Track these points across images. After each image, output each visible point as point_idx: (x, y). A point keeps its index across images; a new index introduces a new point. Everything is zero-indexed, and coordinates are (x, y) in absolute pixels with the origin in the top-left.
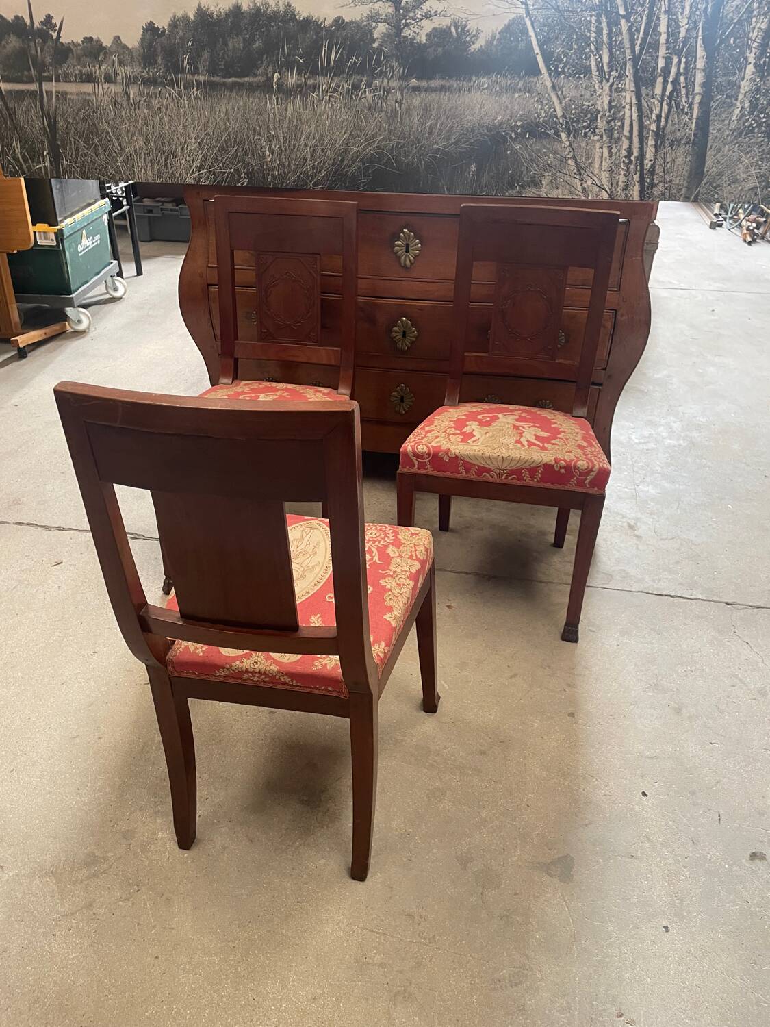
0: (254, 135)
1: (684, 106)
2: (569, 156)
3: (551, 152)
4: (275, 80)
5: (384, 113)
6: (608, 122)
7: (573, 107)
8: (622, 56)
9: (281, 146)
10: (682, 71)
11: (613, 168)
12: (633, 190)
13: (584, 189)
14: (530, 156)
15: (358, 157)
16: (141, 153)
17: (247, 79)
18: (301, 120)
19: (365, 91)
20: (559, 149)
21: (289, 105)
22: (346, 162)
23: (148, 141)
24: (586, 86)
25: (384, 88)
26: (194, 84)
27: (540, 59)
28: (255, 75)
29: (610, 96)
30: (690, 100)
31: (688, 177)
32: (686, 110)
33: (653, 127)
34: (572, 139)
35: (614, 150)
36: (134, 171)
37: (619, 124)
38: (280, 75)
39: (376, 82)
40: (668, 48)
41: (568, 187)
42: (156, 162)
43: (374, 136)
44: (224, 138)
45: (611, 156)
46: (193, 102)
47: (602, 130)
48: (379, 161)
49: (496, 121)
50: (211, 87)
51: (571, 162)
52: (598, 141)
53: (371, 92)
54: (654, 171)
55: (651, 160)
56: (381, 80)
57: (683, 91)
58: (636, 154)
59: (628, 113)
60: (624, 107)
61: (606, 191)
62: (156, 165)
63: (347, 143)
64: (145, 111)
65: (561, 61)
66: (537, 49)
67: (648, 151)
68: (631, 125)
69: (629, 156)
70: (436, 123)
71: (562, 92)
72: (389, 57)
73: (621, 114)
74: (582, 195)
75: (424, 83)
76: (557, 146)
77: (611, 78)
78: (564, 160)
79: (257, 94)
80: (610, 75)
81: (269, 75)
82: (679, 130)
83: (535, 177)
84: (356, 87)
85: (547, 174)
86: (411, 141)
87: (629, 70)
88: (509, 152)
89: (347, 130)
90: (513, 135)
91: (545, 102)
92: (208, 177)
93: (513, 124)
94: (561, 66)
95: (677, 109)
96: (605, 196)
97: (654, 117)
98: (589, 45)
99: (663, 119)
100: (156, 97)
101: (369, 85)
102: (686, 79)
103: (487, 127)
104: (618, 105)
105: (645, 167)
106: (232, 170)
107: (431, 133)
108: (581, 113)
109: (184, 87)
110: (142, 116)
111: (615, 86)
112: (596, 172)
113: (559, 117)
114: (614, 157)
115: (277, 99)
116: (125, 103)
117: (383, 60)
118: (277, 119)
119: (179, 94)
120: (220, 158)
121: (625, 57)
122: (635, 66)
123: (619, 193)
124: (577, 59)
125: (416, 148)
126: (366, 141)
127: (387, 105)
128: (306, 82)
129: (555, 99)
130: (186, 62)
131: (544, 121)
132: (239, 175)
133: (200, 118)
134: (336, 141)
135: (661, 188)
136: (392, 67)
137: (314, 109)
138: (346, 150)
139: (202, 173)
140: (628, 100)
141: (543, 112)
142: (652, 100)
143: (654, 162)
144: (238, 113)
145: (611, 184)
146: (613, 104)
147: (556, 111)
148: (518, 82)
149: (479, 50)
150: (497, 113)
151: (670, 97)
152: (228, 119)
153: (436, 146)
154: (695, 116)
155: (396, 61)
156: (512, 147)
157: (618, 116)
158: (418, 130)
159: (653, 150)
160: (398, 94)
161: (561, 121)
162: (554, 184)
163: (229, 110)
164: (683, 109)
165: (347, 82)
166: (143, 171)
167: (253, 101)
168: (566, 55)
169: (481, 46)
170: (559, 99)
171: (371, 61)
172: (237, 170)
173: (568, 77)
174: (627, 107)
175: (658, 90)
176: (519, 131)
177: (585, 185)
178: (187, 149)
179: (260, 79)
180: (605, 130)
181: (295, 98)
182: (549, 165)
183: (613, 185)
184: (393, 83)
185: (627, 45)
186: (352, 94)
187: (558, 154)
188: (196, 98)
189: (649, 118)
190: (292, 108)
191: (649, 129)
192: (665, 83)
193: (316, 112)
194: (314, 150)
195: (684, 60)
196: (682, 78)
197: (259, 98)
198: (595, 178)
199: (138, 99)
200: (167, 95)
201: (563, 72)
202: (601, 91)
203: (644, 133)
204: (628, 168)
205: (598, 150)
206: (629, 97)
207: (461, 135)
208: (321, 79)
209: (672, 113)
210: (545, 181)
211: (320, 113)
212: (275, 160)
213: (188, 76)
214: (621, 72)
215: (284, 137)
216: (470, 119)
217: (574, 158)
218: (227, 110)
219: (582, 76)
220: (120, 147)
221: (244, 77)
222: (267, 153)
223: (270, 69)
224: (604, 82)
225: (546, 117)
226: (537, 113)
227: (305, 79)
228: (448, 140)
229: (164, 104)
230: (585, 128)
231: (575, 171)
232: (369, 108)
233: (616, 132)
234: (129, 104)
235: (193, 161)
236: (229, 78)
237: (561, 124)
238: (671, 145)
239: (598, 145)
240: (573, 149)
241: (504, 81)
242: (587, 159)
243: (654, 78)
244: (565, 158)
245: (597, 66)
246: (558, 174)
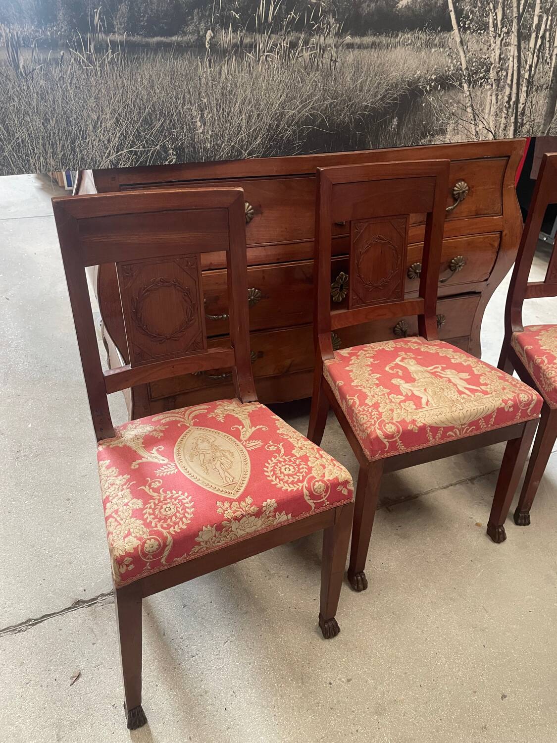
0: (183, 105)
1: (547, 57)
2: (468, 105)
3: (455, 102)
4: (208, 38)
5: (319, 72)
6: (497, 73)
7: (474, 60)
8: (510, 14)
9: (214, 115)
10: (548, 27)
11: (498, 112)
12: (509, 130)
13: (477, 132)
14: (440, 107)
15: (293, 120)
16: (38, 137)
17: (174, 38)
18: (235, 84)
19: (302, 49)
20: (462, 99)
21: (223, 68)
22: (282, 126)
23: (47, 120)
24: (485, 41)
25: (320, 46)
26: (107, 45)
27: (453, 15)
28: (185, 34)
29: (500, 50)
30: (551, 52)
31: (545, 116)
32: (548, 61)
33: (527, 76)
34: (471, 89)
35: (500, 97)
36: (28, 161)
37: (505, 74)
38: (213, 32)
39: (314, 40)
40: (541, 8)
41: (465, 131)
42: (59, 146)
43: (310, 97)
44: (147, 110)
45: (497, 103)
46: (107, 68)
47: (493, 80)
48: (313, 122)
49: (416, 76)
50: (131, 48)
51: (469, 110)
52: (490, 89)
53: (308, 50)
54: (524, 112)
55: (523, 104)
56: (318, 37)
57: (548, 45)
58: (514, 99)
59: (511, 66)
60: (509, 59)
61: (492, 133)
62: (59, 150)
63: (282, 106)
64: (42, 82)
65: (467, 17)
66: (451, 7)
67: (522, 96)
68: (513, 75)
69: (508, 102)
70: (366, 80)
71: (467, 47)
72: (326, 12)
73: (507, 65)
74: (475, 138)
75: (357, 40)
76: (460, 96)
77: (502, 33)
78: (465, 109)
79: (187, 56)
80: (501, 32)
81: (201, 33)
82: (542, 77)
83: (442, 126)
84: (293, 45)
85: (452, 122)
86: (343, 100)
87: (515, 28)
88: (424, 104)
89: (283, 92)
90: (428, 88)
91: (454, 56)
92: (128, 158)
93: (429, 78)
94: (467, 23)
95: (542, 60)
96: (491, 137)
97: (528, 67)
98: (489, 4)
99: (533, 69)
100: (57, 63)
101: (306, 43)
102: (550, 34)
103: (409, 82)
104: (505, 58)
105: (519, 110)
106: (158, 147)
107: (361, 91)
108: (480, 65)
109: (95, 49)
110: (38, 89)
111: (504, 41)
112: (486, 117)
113: (463, 70)
114: (499, 103)
115: (210, 61)
116: (12, 73)
117: (321, 15)
118: (210, 84)
119: (88, 58)
120: (143, 134)
121: (513, 15)
122: (518, 23)
123: (500, 134)
124: (480, 17)
125: (347, 107)
126: (301, 103)
127: (322, 64)
128: (241, 41)
129: (462, 54)
130: (96, 18)
131: (453, 74)
132: (166, 152)
133: (116, 88)
134: (272, 105)
135: (527, 126)
136: (329, 23)
137: (250, 71)
138: (282, 114)
139: (121, 155)
140: (512, 54)
141: (452, 65)
142: (527, 53)
143: (525, 105)
144: (164, 79)
145: (496, 127)
146: (502, 57)
147: (461, 65)
148: (436, 38)
149: (406, 7)
150: (417, 68)
151: (539, 51)
152: (152, 87)
153: (365, 103)
154: (553, 66)
155: (333, 18)
156: (427, 99)
157: (504, 67)
158: (350, 88)
159: (525, 95)
160: (334, 51)
161: (464, 73)
162: (456, 131)
163: (154, 77)
164: (547, 59)
165: (284, 40)
166: (42, 159)
167: (182, 64)
168: (472, 12)
169: (408, 3)
170: (465, 53)
171: (309, 17)
172: (164, 147)
173: (473, 32)
174: (511, 59)
175: (532, 45)
176: (433, 84)
177: (478, 129)
178: (101, 126)
179: (191, 38)
180: (495, 80)
181: (230, 58)
182: (453, 113)
183: (497, 127)
184: (331, 41)
185: (515, 5)
186: (290, 52)
187: (461, 103)
188: (112, 62)
189: (525, 68)
190: (226, 71)
191: (524, 78)
192: (537, 37)
193: (252, 74)
194: (249, 116)
195: (550, 18)
196: (548, 34)
197: (189, 60)
198: (485, 123)
199: (31, 67)
200: (73, 60)
201: (469, 28)
202: (494, 45)
203: (521, 80)
204: (508, 112)
205: (488, 98)
206: (513, 50)
207: (386, 91)
208: (258, 36)
209: (539, 63)
210: (450, 128)
211: (256, 75)
212: (207, 131)
213: (100, 36)
214: (509, 29)
215: (217, 104)
216: (395, 75)
217: (472, 106)
218: (151, 76)
219: (482, 32)
220: (8, 131)
221: (171, 36)
222: (199, 124)
223: (202, 25)
224: (497, 38)
225: (454, 70)
226: (447, 66)
227: (241, 38)
228: (376, 96)
229: (69, 73)
230: (481, 78)
231: (472, 117)
232: (306, 68)
233: (502, 81)
234: (19, 75)
235: (109, 141)
236: (153, 37)
237: (465, 76)
238: (537, 90)
239: (489, 93)
240: (471, 98)
241: (424, 37)
242: (481, 106)
243: (530, 34)
244: (465, 106)
245: (493, 22)
246: (460, 121)
